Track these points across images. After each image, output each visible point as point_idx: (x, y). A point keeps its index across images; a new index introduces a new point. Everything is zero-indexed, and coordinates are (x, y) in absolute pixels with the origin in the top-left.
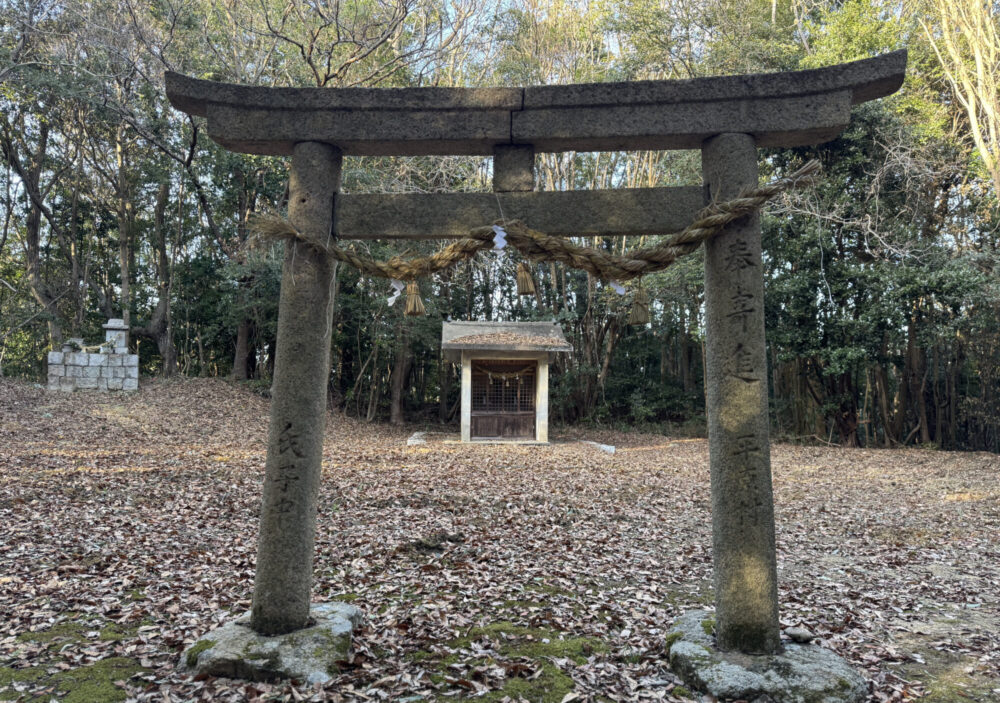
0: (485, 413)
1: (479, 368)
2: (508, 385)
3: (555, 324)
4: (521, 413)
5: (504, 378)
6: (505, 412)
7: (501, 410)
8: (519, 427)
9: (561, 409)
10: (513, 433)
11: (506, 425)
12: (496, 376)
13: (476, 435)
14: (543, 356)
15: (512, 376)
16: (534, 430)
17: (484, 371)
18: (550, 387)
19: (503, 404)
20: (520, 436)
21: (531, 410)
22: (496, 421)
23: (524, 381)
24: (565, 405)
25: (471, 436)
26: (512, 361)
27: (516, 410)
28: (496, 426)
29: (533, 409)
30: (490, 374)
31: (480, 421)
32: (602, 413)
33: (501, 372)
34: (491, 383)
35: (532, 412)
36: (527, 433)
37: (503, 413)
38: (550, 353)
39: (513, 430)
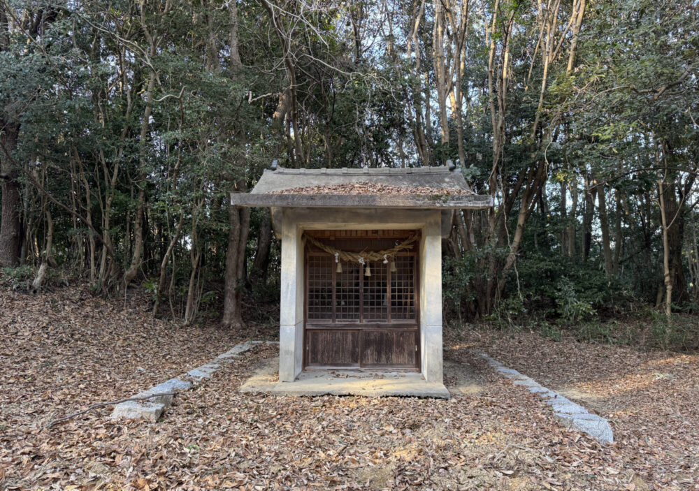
0: (329, 322)
1: (318, 244)
2: (368, 273)
3: (452, 169)
4: (393, 322)
5: (361, 261)
6: (365, 322)
7: (357, 317)
8: (389, 349)
9: (458, 303)
10: (378, 360)
11: (367, 343)
12: (348, 257)
13: (315, 361)
14: (431, 220)
15: (375, 257)
16: (418, 353)
17: (328, 250)
18: (443, 275)
19: (362, 306)
20: (392, 365)
21: (412, 317)
22: (350, 337)
23: (397, 266)
24: (463, 299)
25: (305, 364)
26: (376, 232)
27: (385, 317)
28: (349, 346)
29: (415, 314)
30: (337, 255)
31: (321, 337)
32: (513, 309)
33: (358, 252)
34: (339, 270)
35: (413, 322)
36: (405, 358)
37: (361, 322)
38: (444, 212)
39: (379, 353)
